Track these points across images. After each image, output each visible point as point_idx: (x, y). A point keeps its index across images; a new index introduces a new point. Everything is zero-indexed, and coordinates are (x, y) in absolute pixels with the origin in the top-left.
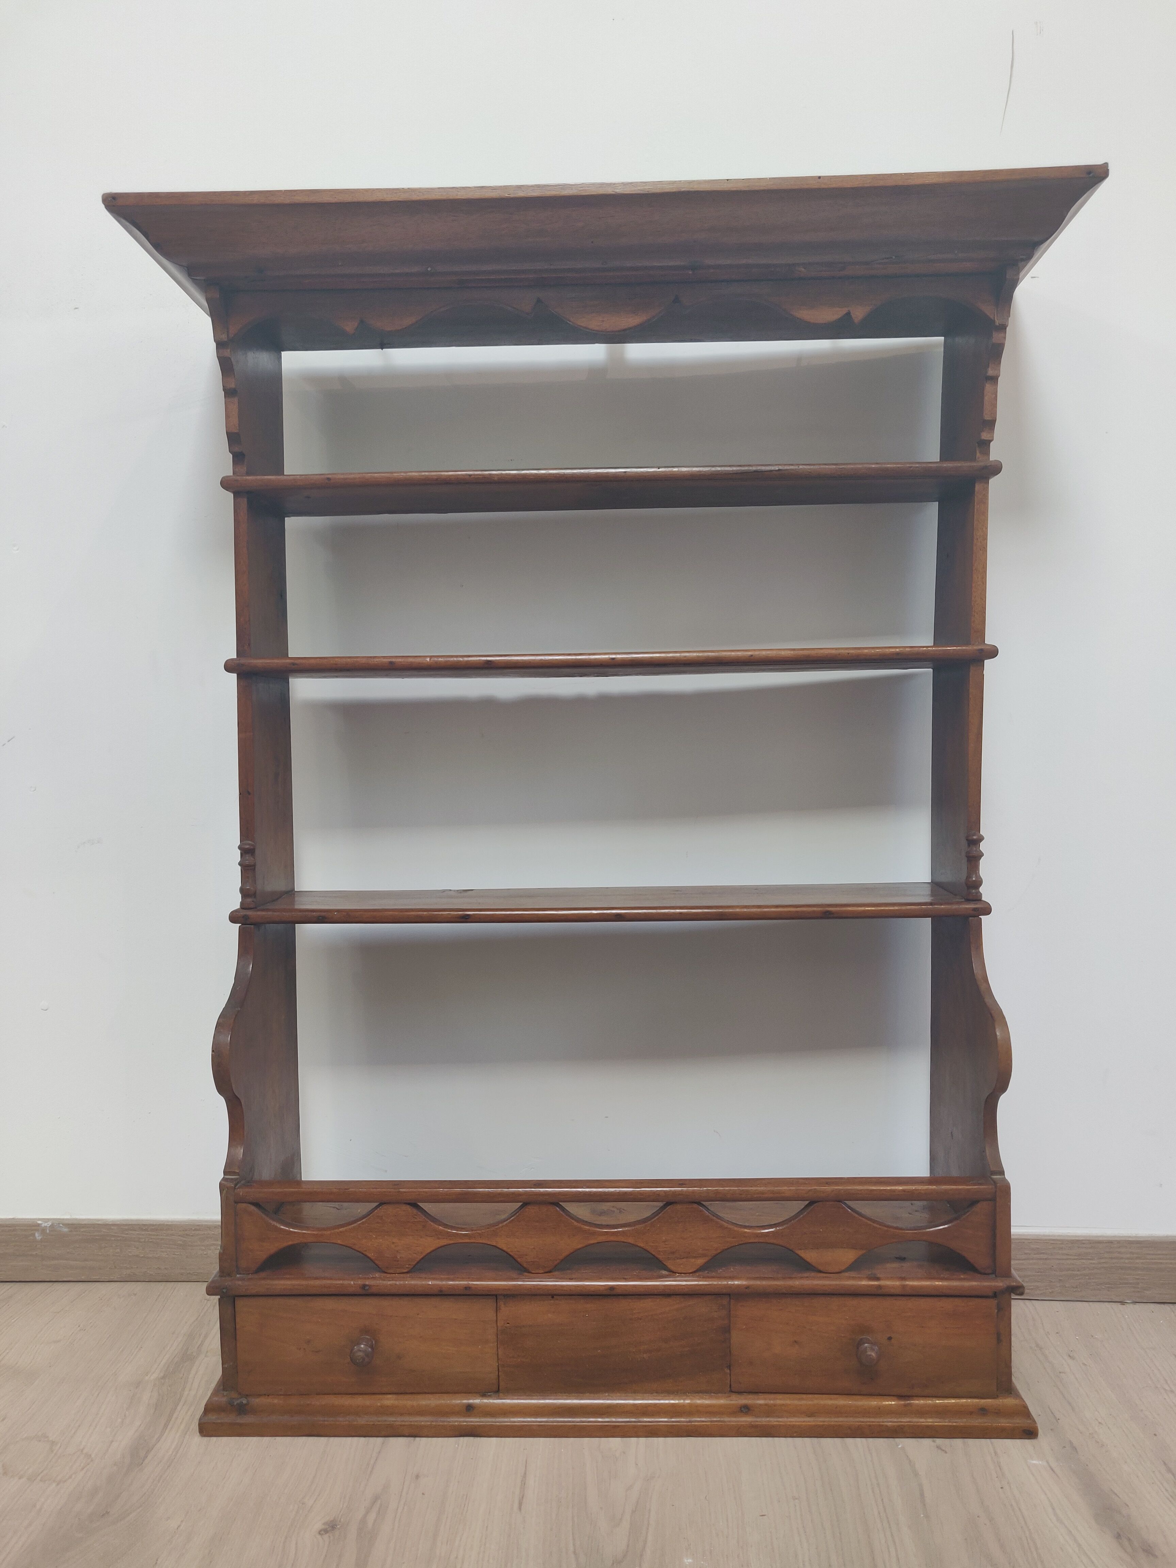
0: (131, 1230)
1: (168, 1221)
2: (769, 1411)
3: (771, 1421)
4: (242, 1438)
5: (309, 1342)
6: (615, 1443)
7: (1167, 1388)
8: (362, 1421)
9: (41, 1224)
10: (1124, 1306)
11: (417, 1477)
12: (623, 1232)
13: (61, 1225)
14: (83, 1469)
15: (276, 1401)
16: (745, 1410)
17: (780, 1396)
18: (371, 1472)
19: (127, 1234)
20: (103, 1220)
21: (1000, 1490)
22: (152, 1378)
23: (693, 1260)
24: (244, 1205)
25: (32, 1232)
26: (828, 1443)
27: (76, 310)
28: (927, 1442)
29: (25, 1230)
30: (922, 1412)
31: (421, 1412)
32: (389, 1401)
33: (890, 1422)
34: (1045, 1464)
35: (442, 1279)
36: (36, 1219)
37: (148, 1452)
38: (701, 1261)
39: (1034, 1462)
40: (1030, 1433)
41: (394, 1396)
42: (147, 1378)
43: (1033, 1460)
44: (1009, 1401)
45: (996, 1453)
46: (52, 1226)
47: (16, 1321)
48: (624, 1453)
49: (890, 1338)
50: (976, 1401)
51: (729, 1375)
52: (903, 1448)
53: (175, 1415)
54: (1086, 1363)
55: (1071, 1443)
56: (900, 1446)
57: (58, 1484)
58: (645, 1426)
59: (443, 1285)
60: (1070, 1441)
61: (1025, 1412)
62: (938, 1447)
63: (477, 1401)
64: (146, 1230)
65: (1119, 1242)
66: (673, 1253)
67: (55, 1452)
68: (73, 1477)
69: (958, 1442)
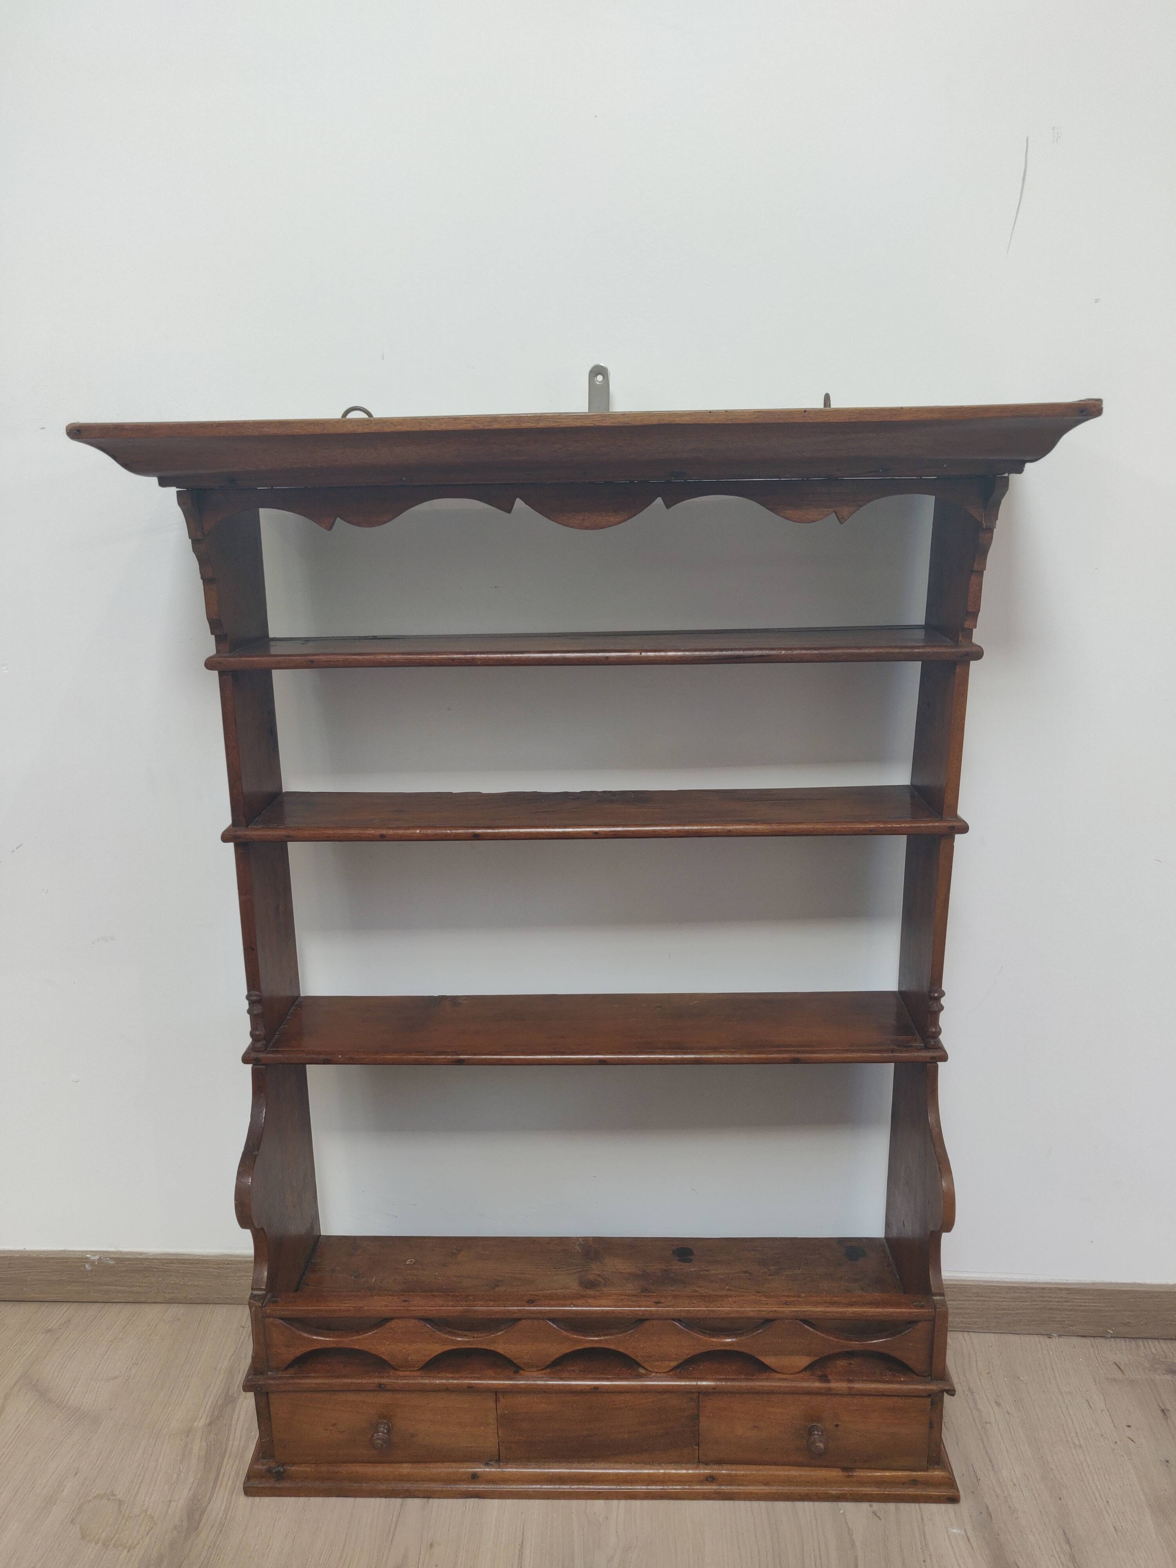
0: (171, 1263)
1: (204, 1256)
2: (731, 1480)
3: (732, 1489)
4: (281, 1498)
5: (334, 1425)
6: (600, 1504)
7: (1077, 1442)
8: (383, 1487)
9: (90, 1258)
10: (1050, 1340)
11: (431, 1546)
12: (606, 1340)
13: (108, 1259)
14: (148, 1534)
15: (308, 1469)
16: (711, 1479)
17: (741, 1467)
18: (392, 1540)
19: (167, 1266)
20: (145, 1253)
21: (923, 1563)
22: (200, 1424)
23: (668, 1363)
24: (271, 1319)
25: (83, 1263)
26: (781, 1505)
27: (43, 430)
28: (865, 1506)
29: (76, 1262)
30: (862, 1483)
31: (433, 1480)
32: (406, 1469)
33: (834, 1491)
34: (963, 1533)
35: (447, 1378)
36: (85, 1251)
37: (203, 1513)
38: (674, 1364)
39: (954, 1531)
40: (954, 1499)
41: (410, 1465)
42: (196, 1424)
43: (953, 1529)
44: (937, 1473)
45: (922, 1519)
46: (100, 1259)
47: (76, 1351)
48: (607, 1518)
49: (837, 1426)
50: (909, 1473)
51: (697, 1451)
52: (844, 1514)
53: (222, 1471)
54: (1010, 1412)
55: (987, 1507)
56: (841, 1512)
57: (128, 1551)
58: (625, 1492)
59: (450, 1384)
60: (987, 1506)
61: (951, 1483)
62: (874, 1513)
63: (480, 1469)
64: (183, 1263)
65: (1050, 1289)
66: (650, 1357)
67: (123, 1512)
68: (141, 1541)
69: (891, 1506)
